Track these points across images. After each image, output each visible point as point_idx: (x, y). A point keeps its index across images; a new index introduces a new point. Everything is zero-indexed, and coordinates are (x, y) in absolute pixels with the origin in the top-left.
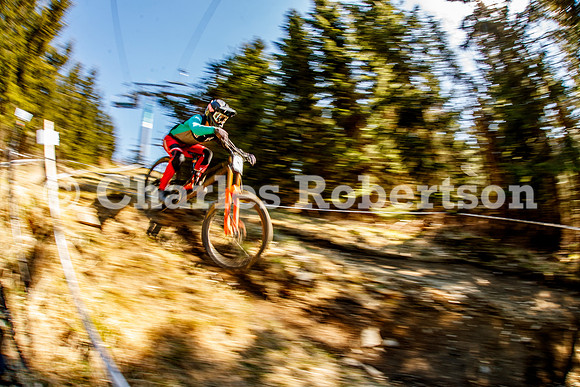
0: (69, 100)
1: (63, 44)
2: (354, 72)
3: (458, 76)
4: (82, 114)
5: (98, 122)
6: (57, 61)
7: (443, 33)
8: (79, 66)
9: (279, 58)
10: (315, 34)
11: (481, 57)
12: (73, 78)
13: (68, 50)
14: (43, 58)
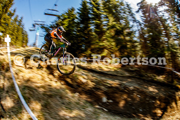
0: (14, 27)
1: (13, 9)
2: (102, 18)
3: (135, 21)
4: (18, 31)
5: (23, 33)
6: (11, 15)
7: (131, 8)
8: (17, 16)
9: (79, 13)
10: (91, 6)
11: (142, 15)
12: (16, 20)
13: (14, 11)
14: (7, 14)
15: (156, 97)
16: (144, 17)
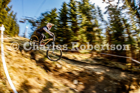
0: (9, 20)
1: (10, 6)
2: (77, 18)
3: (103, 21)
4: (12, 24)
5: (16, 26)
6: (8, 10)
7: (100, 10)
9: (60, 13)
10: (69, 8)
11: (109, 17)
12: (11, 15)
14: (5, 9)
15: (118, 80)
16: (110, 18)
